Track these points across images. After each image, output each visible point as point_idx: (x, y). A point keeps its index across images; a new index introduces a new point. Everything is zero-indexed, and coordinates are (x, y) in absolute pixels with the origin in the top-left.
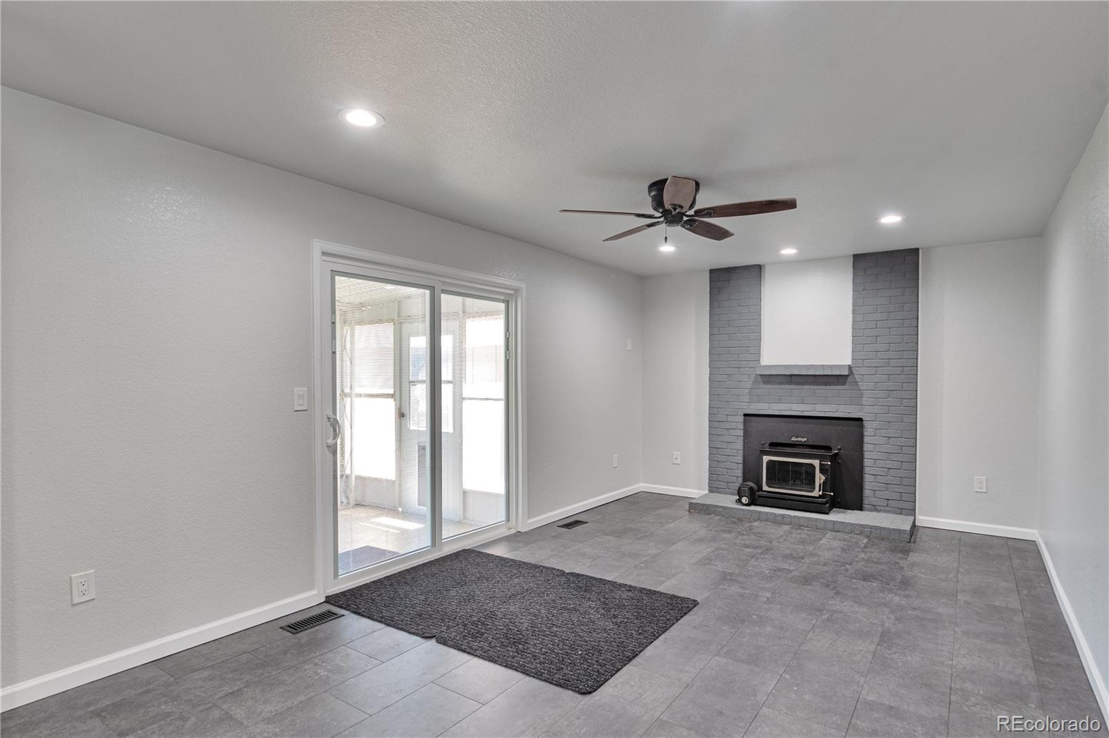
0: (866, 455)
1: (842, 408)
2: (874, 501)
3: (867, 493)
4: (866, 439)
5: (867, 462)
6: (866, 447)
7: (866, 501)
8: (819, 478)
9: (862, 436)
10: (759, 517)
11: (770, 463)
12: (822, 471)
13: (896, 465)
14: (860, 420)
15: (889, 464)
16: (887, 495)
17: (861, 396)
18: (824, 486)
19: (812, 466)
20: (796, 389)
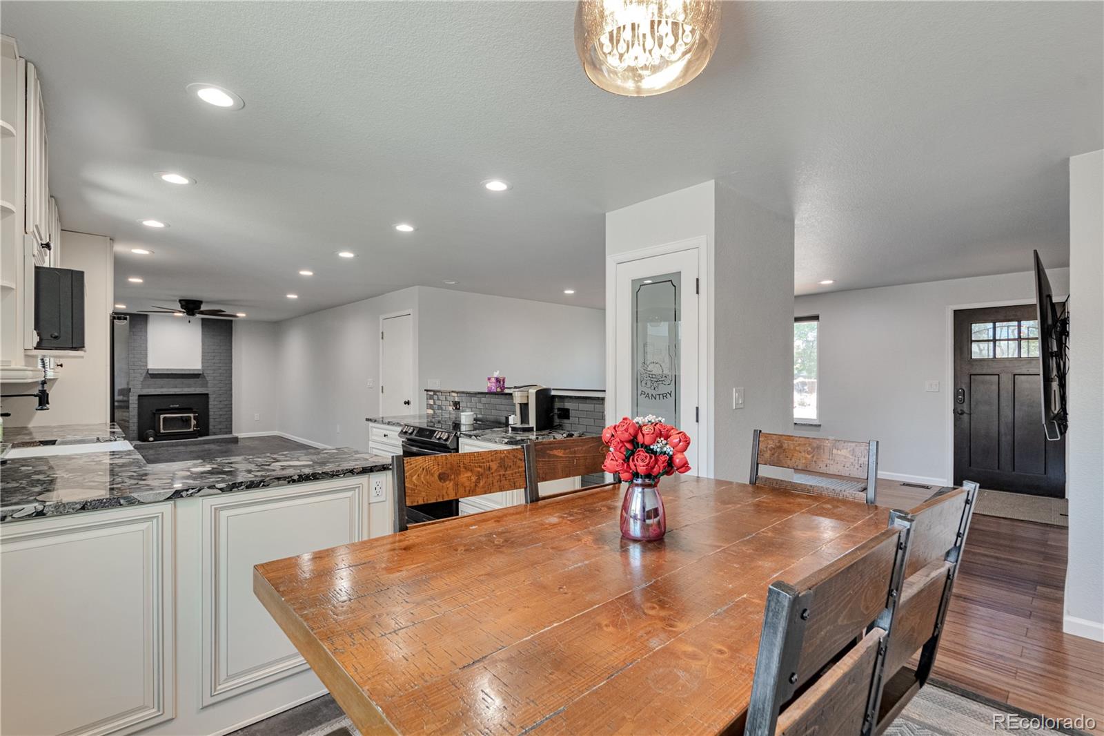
0: (210, 410)
1: (197, 389)
2: (214, 430)
3: (211, 427)
4: (210, 403)
5: (211, 413)
6: (210, 406)
7: (210, 431)
8: (193, 422)
9: (208, 402)
10: (163, 446)
11: (164, 418)
12: (195, 419)
13: (224, 413)
14: (207, 394)
15: (221, 413)
16: (220, 427)
17: (207, 383)
18: (197, 425)
19: (190, 417)
20: (172, 381)
